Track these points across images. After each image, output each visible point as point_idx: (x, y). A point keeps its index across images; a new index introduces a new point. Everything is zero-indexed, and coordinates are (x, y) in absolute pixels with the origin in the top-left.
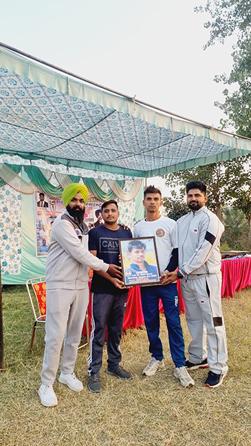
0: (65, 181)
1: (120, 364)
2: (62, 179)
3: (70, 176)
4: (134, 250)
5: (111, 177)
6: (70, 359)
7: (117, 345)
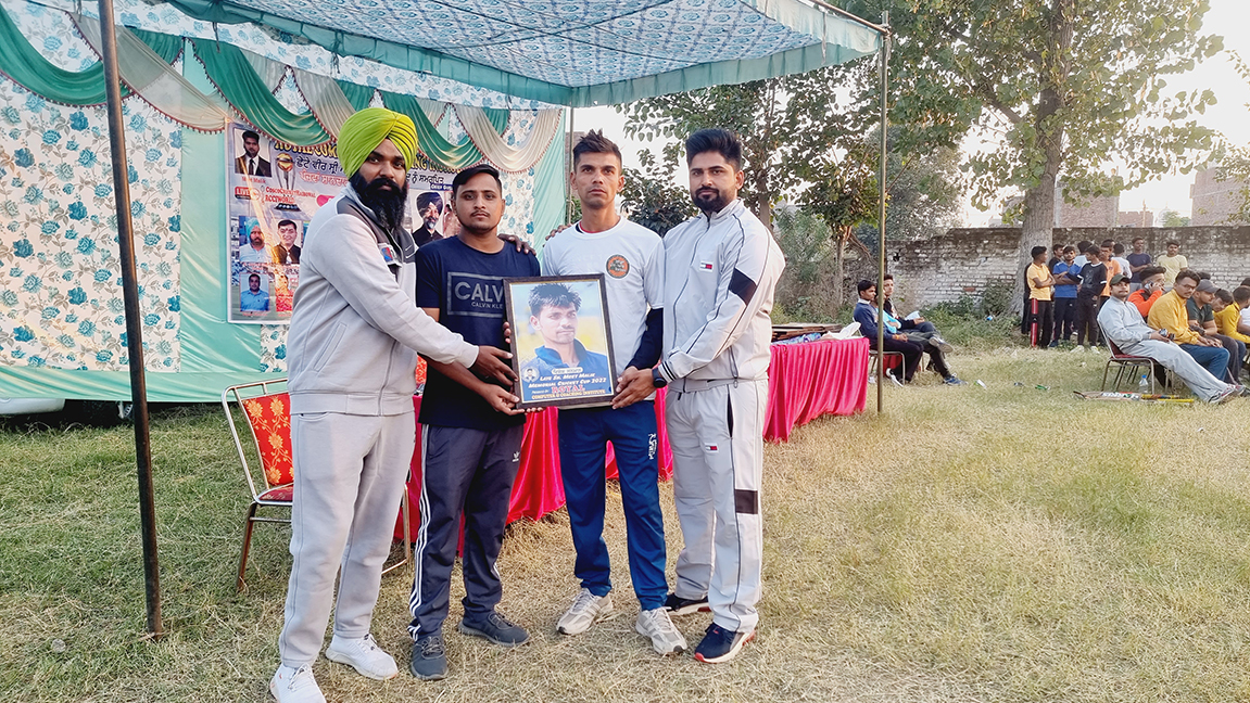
0: (327, 99)
1: (498, 607)
2: (315, 92)
3: (341, 83)
4: (547, 310)
5: (470, 97)
6: (359, 599)
7: (489, 560)
